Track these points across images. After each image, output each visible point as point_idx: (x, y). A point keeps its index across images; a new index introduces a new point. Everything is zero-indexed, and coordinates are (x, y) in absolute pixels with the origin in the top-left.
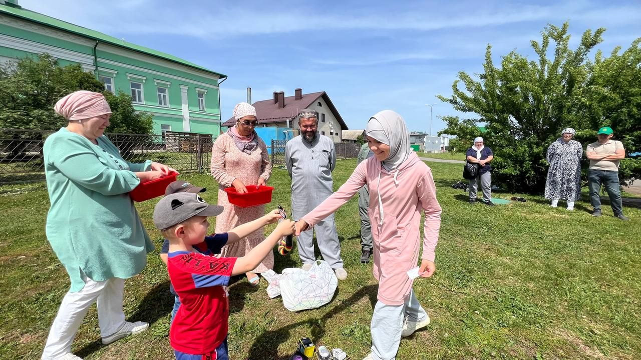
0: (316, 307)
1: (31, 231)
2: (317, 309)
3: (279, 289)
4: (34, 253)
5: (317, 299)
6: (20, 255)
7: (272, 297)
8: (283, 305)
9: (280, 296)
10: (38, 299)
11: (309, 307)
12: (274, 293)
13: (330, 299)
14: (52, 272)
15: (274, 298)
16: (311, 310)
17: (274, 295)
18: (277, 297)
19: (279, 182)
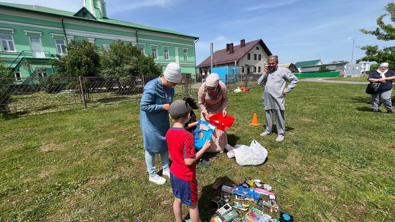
0: (255, 165)
1: (123, 121)
2: (255, 166)
3: (234, 154)
4: (127, 129)
5: (255, 161)
6: (123, 130)
7: (230, 157)
8: (236, 162)
9: (235, 157)
10: (133, 146)
11: (250, 164)
12: (231, 156)
13: (263, 162)
14: (135, 137)
15: (231, 158)
16: (251, 166)
17: (231, 157)
18: (233, 158)
19: (231, 100)
